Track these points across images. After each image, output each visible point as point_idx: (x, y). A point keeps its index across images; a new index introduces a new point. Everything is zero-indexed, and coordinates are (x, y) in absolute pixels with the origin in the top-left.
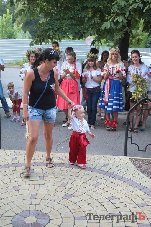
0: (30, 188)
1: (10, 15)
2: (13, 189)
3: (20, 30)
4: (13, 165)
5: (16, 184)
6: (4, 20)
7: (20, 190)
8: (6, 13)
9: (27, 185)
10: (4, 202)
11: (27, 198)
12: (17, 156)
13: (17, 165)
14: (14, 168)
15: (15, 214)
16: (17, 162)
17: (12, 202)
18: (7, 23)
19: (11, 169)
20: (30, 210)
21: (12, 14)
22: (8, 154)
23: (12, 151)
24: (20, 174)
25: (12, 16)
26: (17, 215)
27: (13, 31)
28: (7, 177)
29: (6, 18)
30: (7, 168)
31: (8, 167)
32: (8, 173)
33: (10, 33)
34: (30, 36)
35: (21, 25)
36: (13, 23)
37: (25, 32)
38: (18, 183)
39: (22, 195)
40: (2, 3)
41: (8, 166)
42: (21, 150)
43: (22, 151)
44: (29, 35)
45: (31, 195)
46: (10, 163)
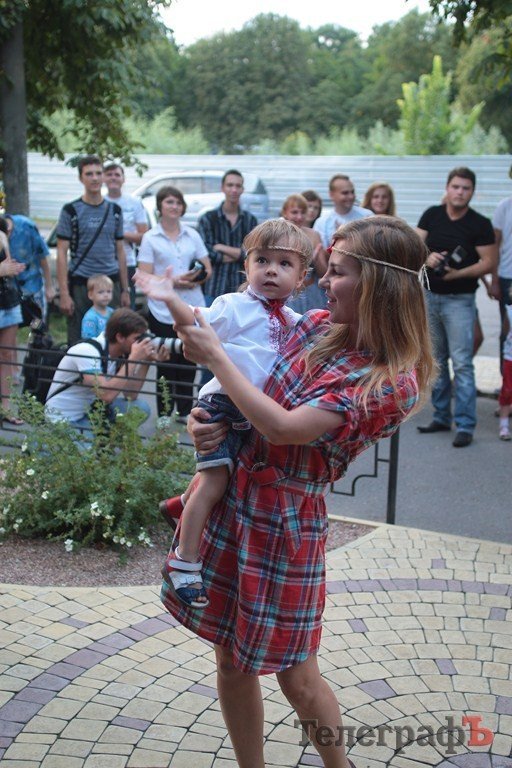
0: (495, 674)
1: (445, 75)
2: (432, 668)
3: (473, 124)
4: (433, 584)
5: (442, 653)
6: (423, 93)
7: (457, 674)
8: (429, 71)
9: (482, 662)
10: (401, 707)
11: (483, 709)
12: (448, 555)
13: (447, 585)
14: (437, 596)
15: (441, 759)
16: (448, 576)
17: (431, 712)
18: (432, 102)
19: (427, 596)
20: (493, 751)
21: (450, 74)
22: (420, 544)
23: (434, 536)
24: (459, 618)
25: (448, 79)
26: (446, 763)
27: (448, 127)
28: (412, 622)
29: (430, 87)
30: (413, 592)
31: (418, 589)
32: (417, 609)
33: (437, 137)
34: (504, 144)
35: (477, 109)
36: (452, 100)
37: (487, 131)
38: (451, 647)
39: (463, 693)
40: (417, 40)
41: (417, 584)
42: (461, 534)
43: (466, 539)
44: (499, 141)
45: (498, 698)
46: (424, 575)
